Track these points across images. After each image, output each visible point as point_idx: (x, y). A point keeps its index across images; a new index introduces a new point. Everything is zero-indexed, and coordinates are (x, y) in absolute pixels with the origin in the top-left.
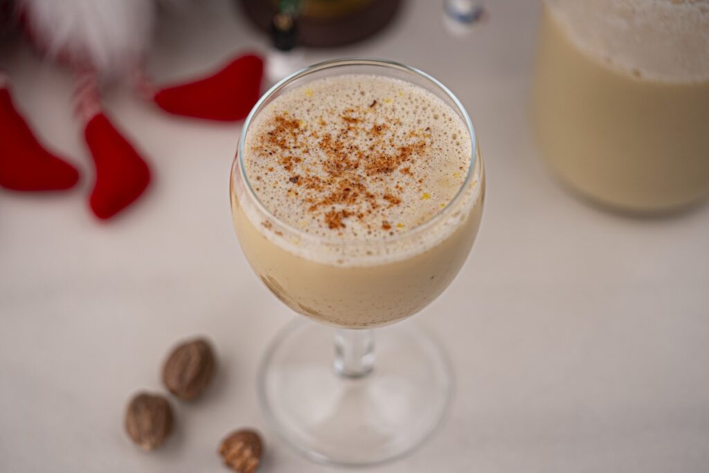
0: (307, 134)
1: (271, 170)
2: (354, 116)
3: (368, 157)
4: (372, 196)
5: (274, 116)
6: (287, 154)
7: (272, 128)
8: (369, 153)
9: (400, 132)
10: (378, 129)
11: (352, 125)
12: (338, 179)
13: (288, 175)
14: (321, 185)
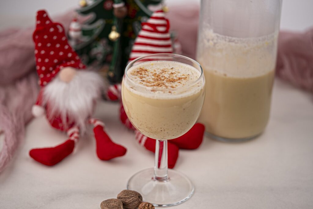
0: (149, 72)
1: (136, 78)
2: (165, 70)
3: (167, 79)
4: (167, 86)
5: (140, 68)
6: (141, 76)
7: (138, 70)
8: (168, 78)
9: (179, 74)
10: (172, 73)
11: (164, 72)
12: (157, 82)
13: (140, 80)
14: (151, 82)
